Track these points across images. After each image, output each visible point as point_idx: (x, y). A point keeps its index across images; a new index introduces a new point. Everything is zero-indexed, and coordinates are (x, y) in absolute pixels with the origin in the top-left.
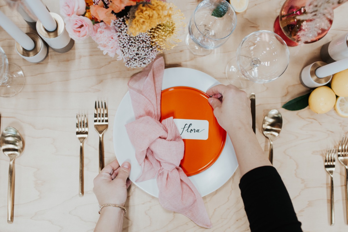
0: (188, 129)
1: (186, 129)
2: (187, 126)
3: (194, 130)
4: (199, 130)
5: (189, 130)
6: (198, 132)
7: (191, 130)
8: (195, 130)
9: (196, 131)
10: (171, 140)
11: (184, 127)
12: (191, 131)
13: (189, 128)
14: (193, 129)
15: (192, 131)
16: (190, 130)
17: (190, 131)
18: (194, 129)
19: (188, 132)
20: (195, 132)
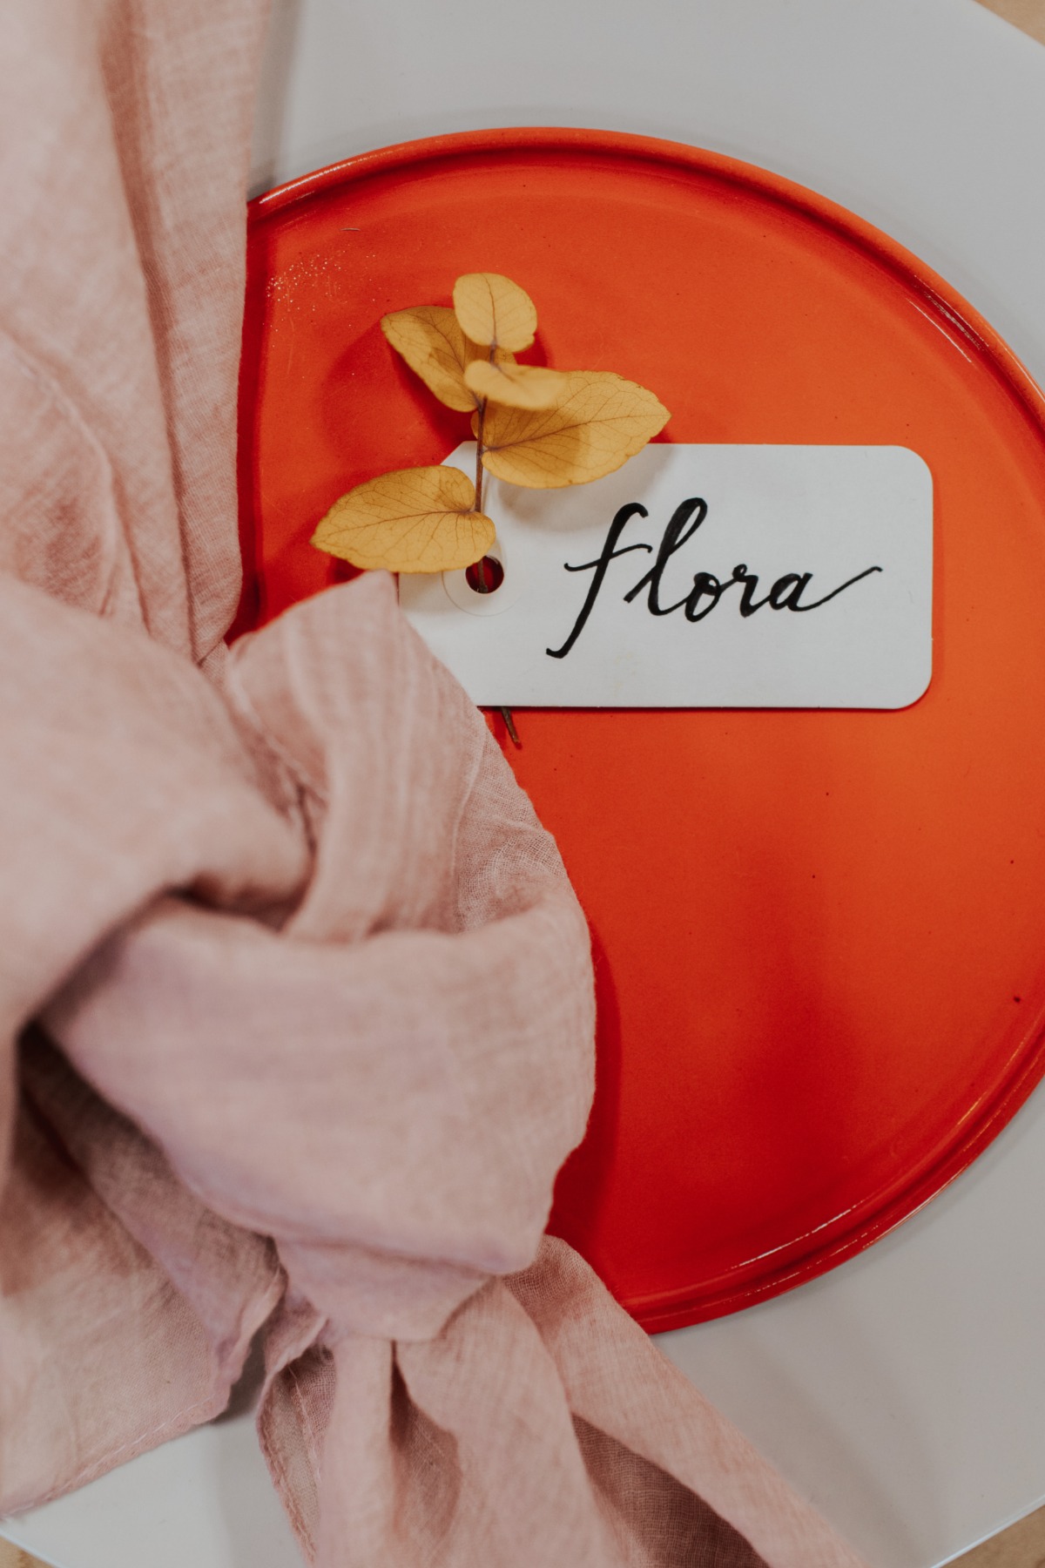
0: (655, 575)
1: (627, 570)
2: (647, 530)
3: (740, 587)
4: (803, 581)
5: (675, 585)
6: (792, 603)
7: (704, 583)
8: (752, 582)
9: (761, 592)
10: (380, 926)
11: (608, 553)
12: (705, 600)
13: (673, 559)
14: (724, 576)
15: (718, 591)
16: (690, 586)
17: (691, 601)
18: (739, 574)
19: (654, 608)
20: (747, 609)
